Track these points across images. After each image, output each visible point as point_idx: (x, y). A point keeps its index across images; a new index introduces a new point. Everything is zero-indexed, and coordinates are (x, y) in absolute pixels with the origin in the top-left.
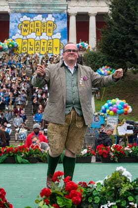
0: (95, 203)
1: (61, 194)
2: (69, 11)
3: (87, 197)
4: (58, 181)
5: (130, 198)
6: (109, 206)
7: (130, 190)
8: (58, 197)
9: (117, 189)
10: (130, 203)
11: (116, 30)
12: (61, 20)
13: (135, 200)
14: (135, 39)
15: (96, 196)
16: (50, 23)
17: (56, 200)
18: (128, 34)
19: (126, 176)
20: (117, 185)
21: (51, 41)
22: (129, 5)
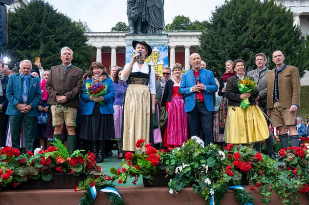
0: (171, 165)
1: (141, 157)
2: (170, 44)
3: (165, 160)
4: (140, 147)
5: (203, 161)
6: (184, 167)
7: (202, 155)
8: (138, 159)
9: (191, 154)
10: (202, 165)
11: (204, 56)
12: (164, 50)
13: (207, 162)
14: (218, 63)
15: (172, 159)
16: (155, 53)
17: (137, 162)
18: (213, 59)
19: (199, 143)
20: (191, 150)
21: (156, 66)
22: (214, 38)
